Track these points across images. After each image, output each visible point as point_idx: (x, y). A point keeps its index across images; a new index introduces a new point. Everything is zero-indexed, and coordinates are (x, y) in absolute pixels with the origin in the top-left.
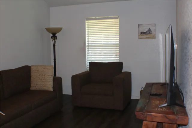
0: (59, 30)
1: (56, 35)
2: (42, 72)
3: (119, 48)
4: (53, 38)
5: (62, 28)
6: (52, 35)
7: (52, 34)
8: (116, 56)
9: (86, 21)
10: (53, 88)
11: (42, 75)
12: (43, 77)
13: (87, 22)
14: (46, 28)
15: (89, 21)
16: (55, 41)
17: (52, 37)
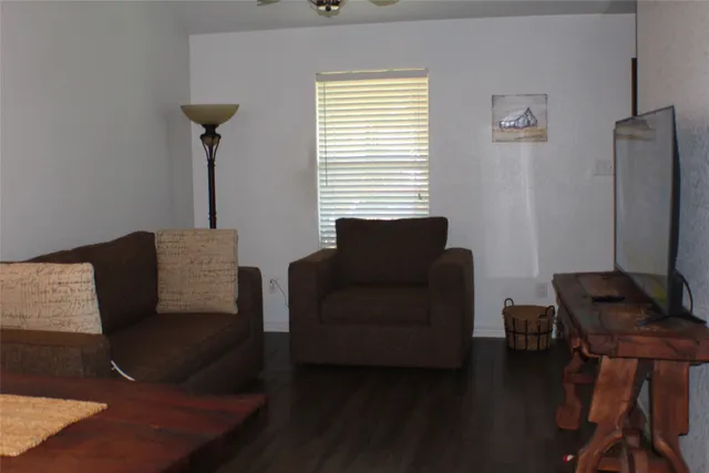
0: (228, 112)
1: (218, 130)
2: (199, 251)
3: (427, 171)
4: (209, 140)
5: (237, 107)
6: (203, 131)
7: (204, 126)
8: (420, 198)
9: (318, 84)
10: (239, 302)
11: (201, 263)
12: (204, 267)
13: (320, 88)
14: (182, 107)
15: (329, 84)
16: (214, 148)
17: (202, 137)
